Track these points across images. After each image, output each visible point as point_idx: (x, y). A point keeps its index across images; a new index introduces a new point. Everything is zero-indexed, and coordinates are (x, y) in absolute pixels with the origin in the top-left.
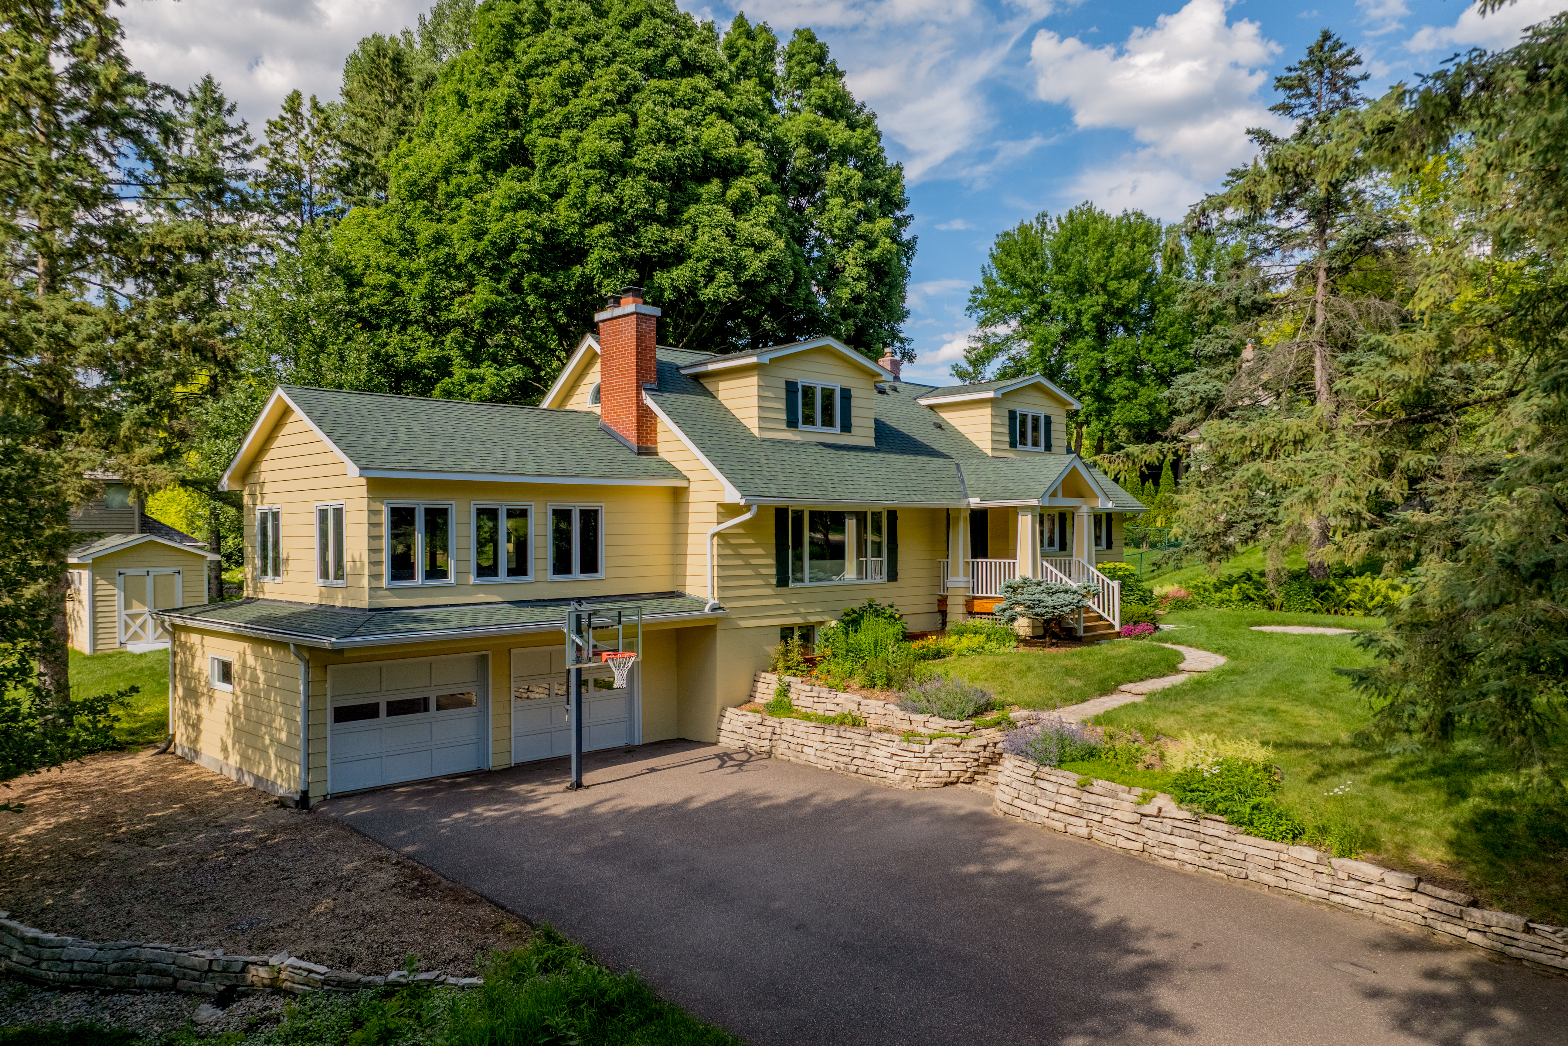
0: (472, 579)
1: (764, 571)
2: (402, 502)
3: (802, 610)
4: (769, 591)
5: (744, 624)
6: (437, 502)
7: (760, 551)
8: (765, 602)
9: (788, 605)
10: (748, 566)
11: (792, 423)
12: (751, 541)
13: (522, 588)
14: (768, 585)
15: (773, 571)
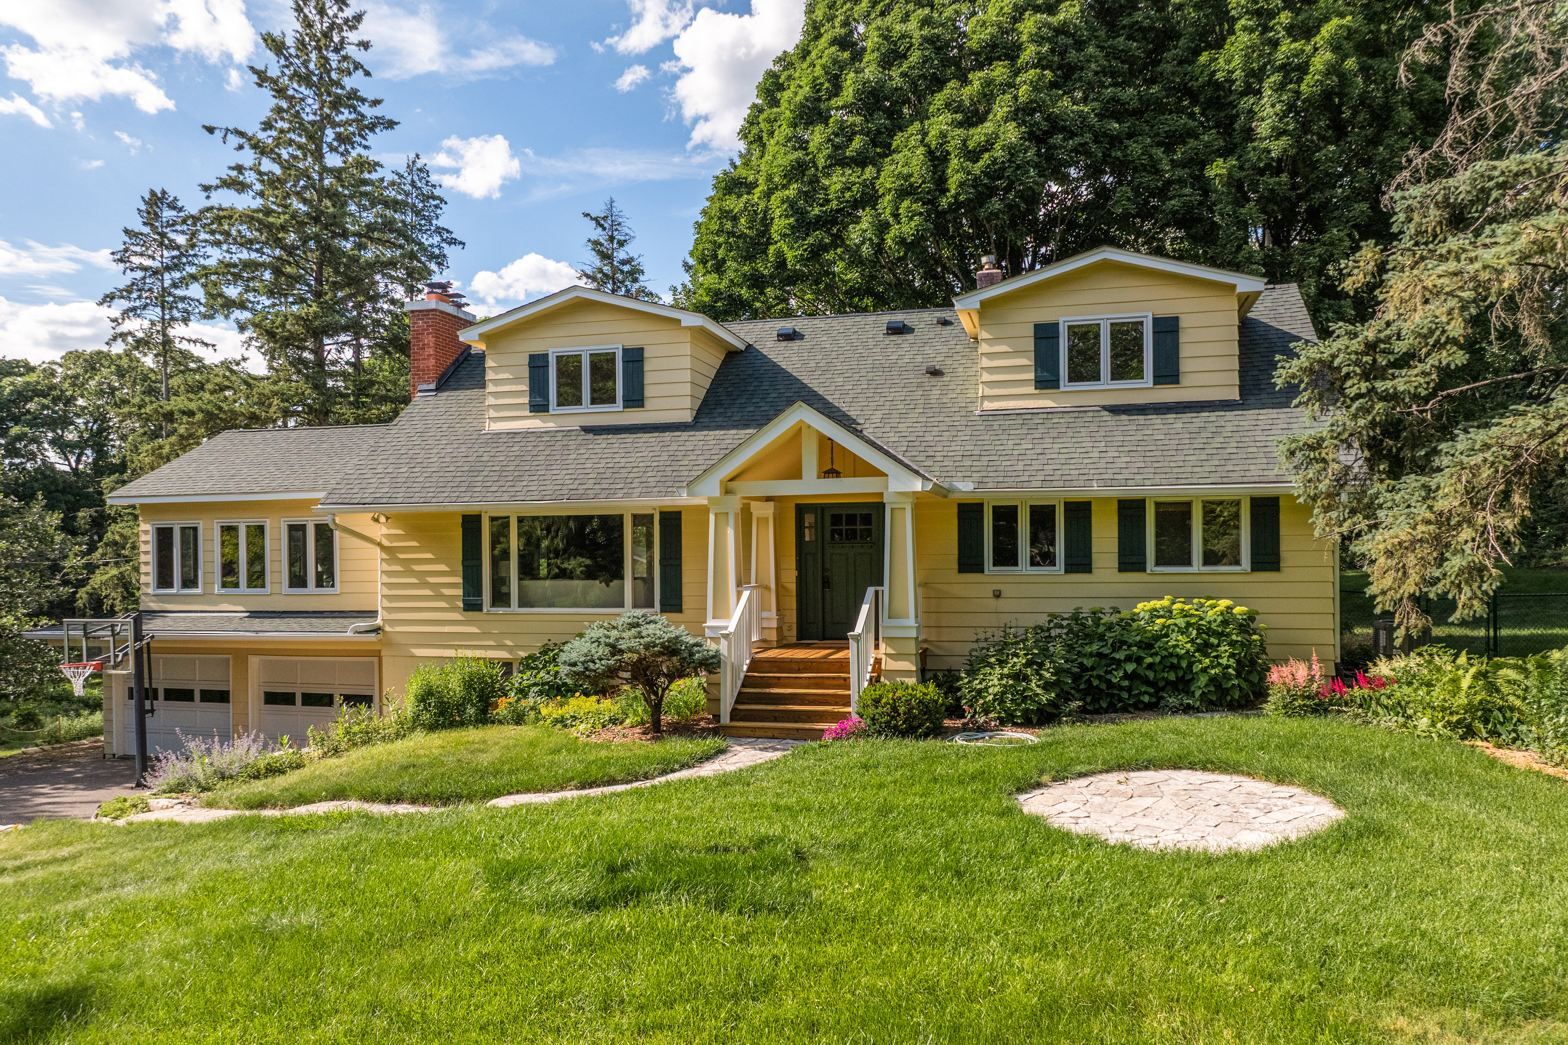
0: (217, 589)
1: (447, 592)
2: (164, 523)
3: (509, 643)
4: (457, 616)
5: (418, 652)
6: (189, 523)
7: (443, 567)
8: (447, 629)
9: (485, 635)
10: (425, 585)
11: (539, 407)
12: (429, 556)
13: (262, 599)
14: (452, 609)
15: (460, 592)
